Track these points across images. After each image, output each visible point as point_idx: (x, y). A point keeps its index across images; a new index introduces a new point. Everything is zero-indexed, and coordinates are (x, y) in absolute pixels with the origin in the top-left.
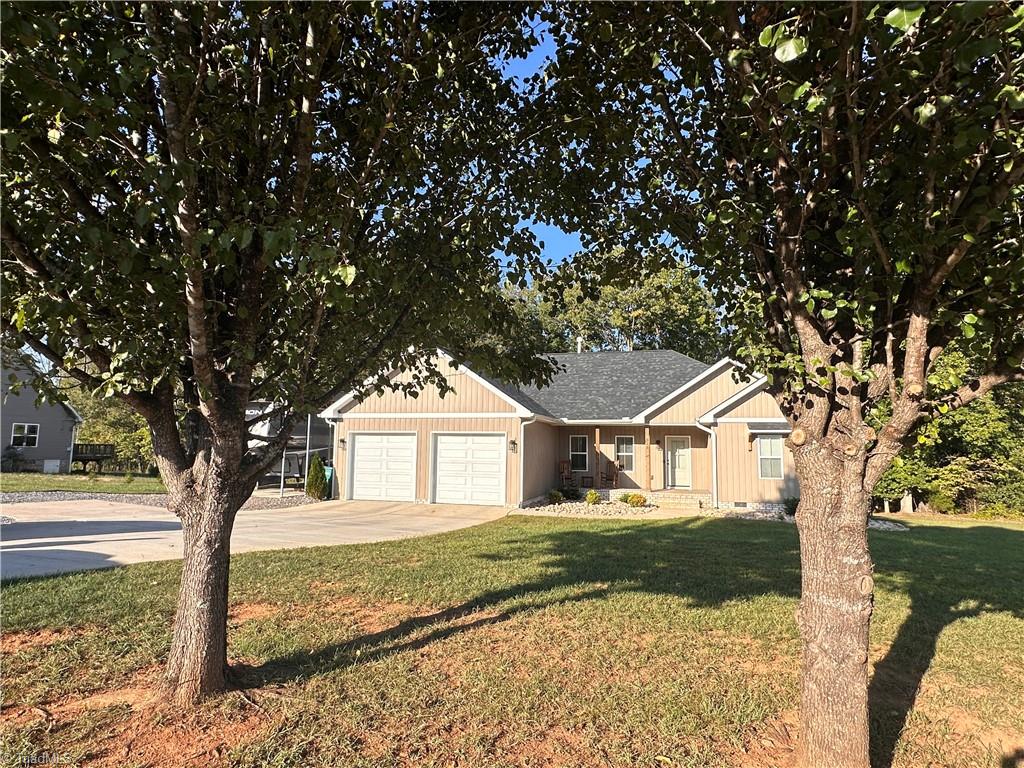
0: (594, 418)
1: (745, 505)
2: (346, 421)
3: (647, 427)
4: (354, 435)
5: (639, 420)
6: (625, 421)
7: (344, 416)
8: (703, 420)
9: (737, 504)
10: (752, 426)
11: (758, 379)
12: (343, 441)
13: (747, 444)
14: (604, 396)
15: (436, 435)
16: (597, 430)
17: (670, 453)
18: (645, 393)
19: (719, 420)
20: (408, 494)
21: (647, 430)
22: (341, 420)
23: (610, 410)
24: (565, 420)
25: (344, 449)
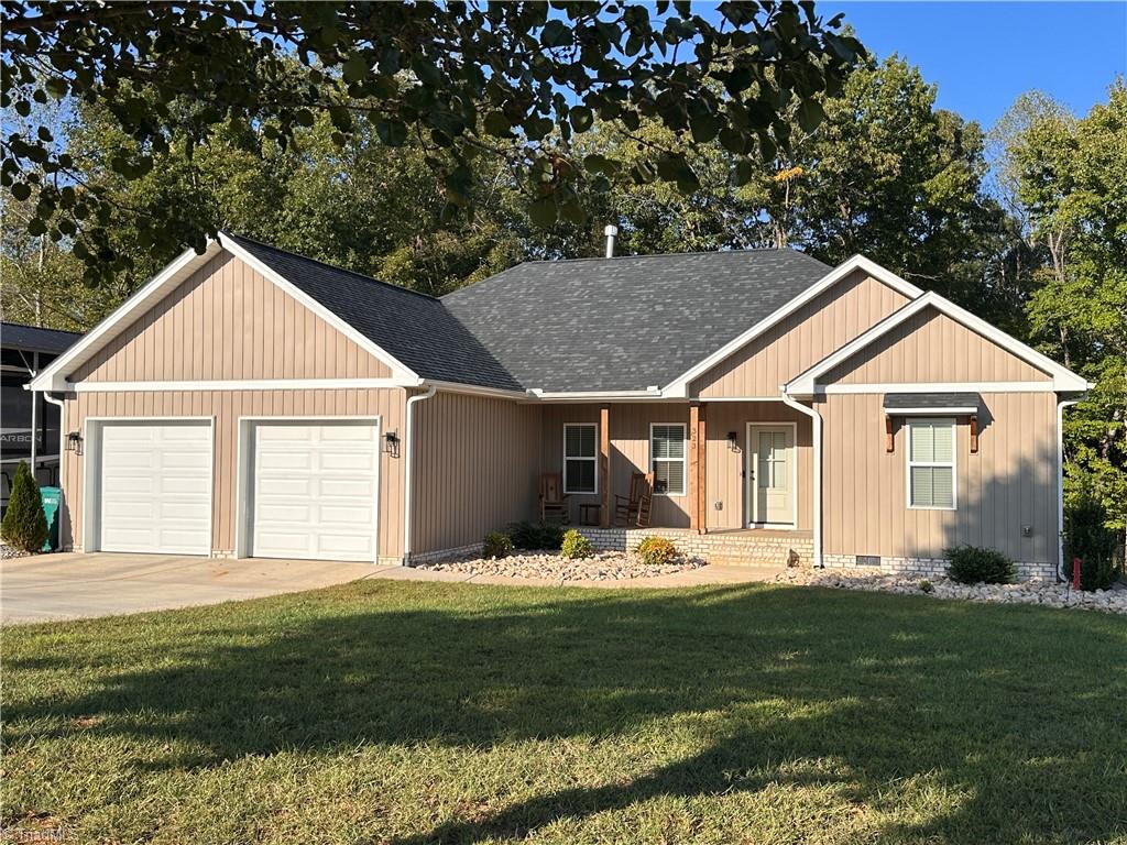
0: (595, 388)
1: (876, 560)
2: (82, 398)
3: (694, 404)
4: (100, 424)
5: (676, 390)
6: (652, 392)
7: (79, 387)
8: (793, 389)
9: (861, 560)
10: (892, 399)
11: (913, 300)
12: (75, 437)
13: (885, 437)
14: (626, 346)
15: (252, 425)
16: (605, 413)
17: (756, 456)
18: (708, 336)
19: (830, 389)
20: (198, 540)
21: (694, 411)
22: (72, 395)
23: (629, 372)
24: (539, 392)
25: (79, 453)
